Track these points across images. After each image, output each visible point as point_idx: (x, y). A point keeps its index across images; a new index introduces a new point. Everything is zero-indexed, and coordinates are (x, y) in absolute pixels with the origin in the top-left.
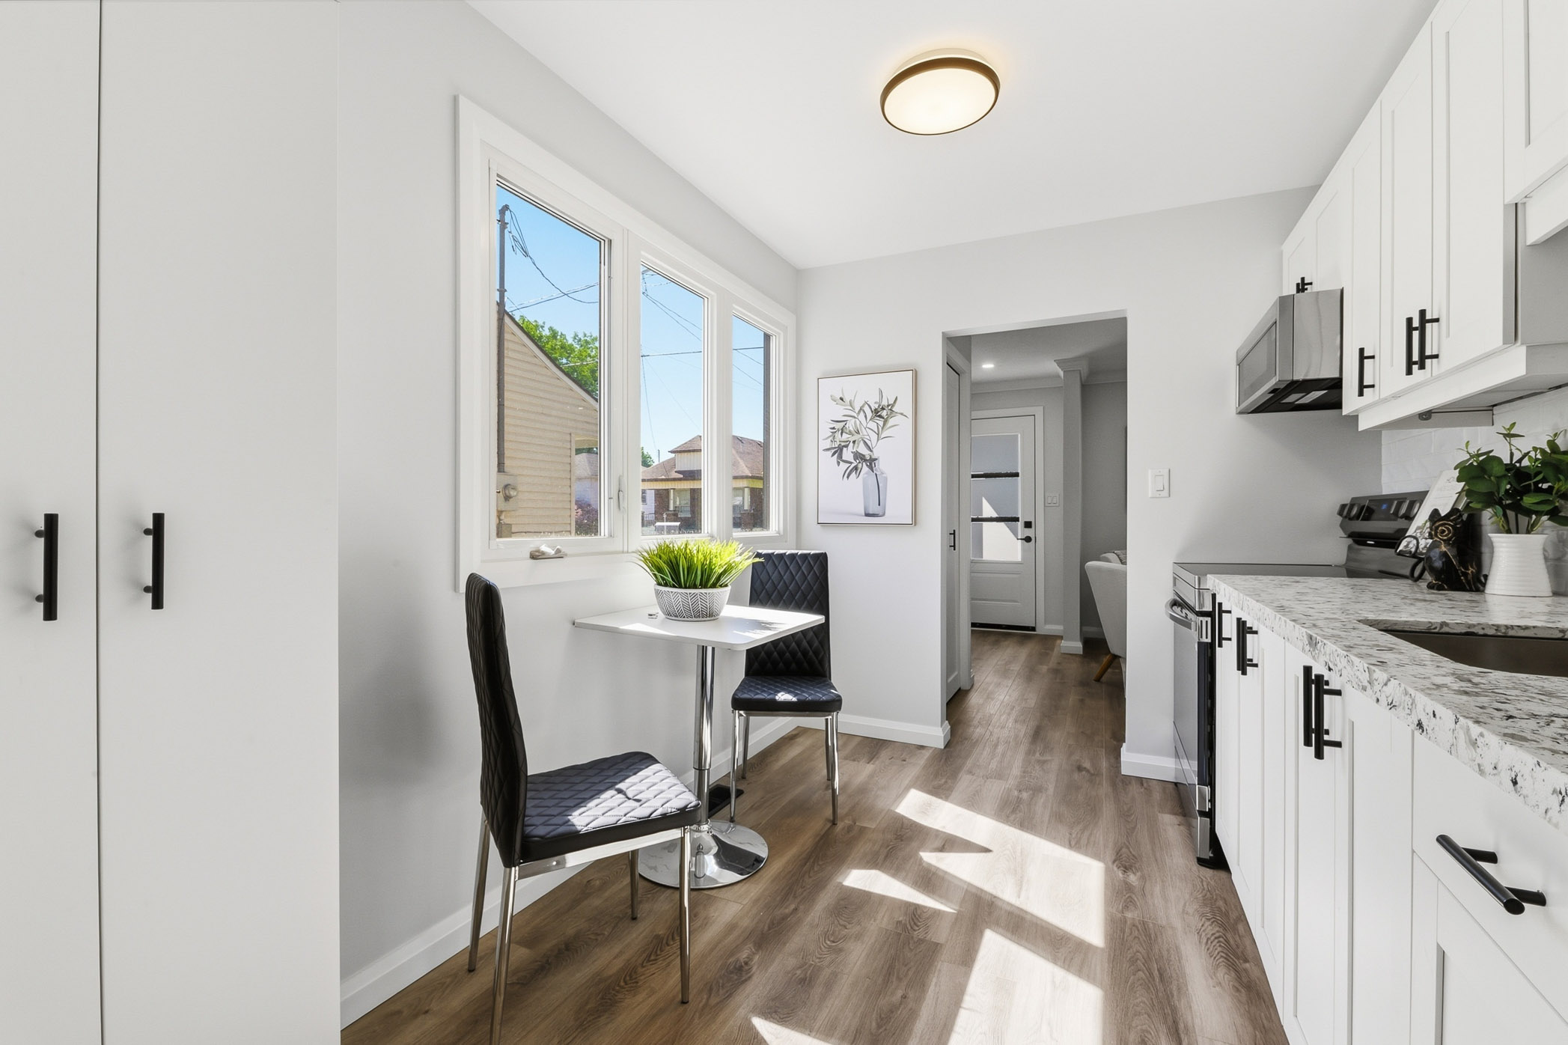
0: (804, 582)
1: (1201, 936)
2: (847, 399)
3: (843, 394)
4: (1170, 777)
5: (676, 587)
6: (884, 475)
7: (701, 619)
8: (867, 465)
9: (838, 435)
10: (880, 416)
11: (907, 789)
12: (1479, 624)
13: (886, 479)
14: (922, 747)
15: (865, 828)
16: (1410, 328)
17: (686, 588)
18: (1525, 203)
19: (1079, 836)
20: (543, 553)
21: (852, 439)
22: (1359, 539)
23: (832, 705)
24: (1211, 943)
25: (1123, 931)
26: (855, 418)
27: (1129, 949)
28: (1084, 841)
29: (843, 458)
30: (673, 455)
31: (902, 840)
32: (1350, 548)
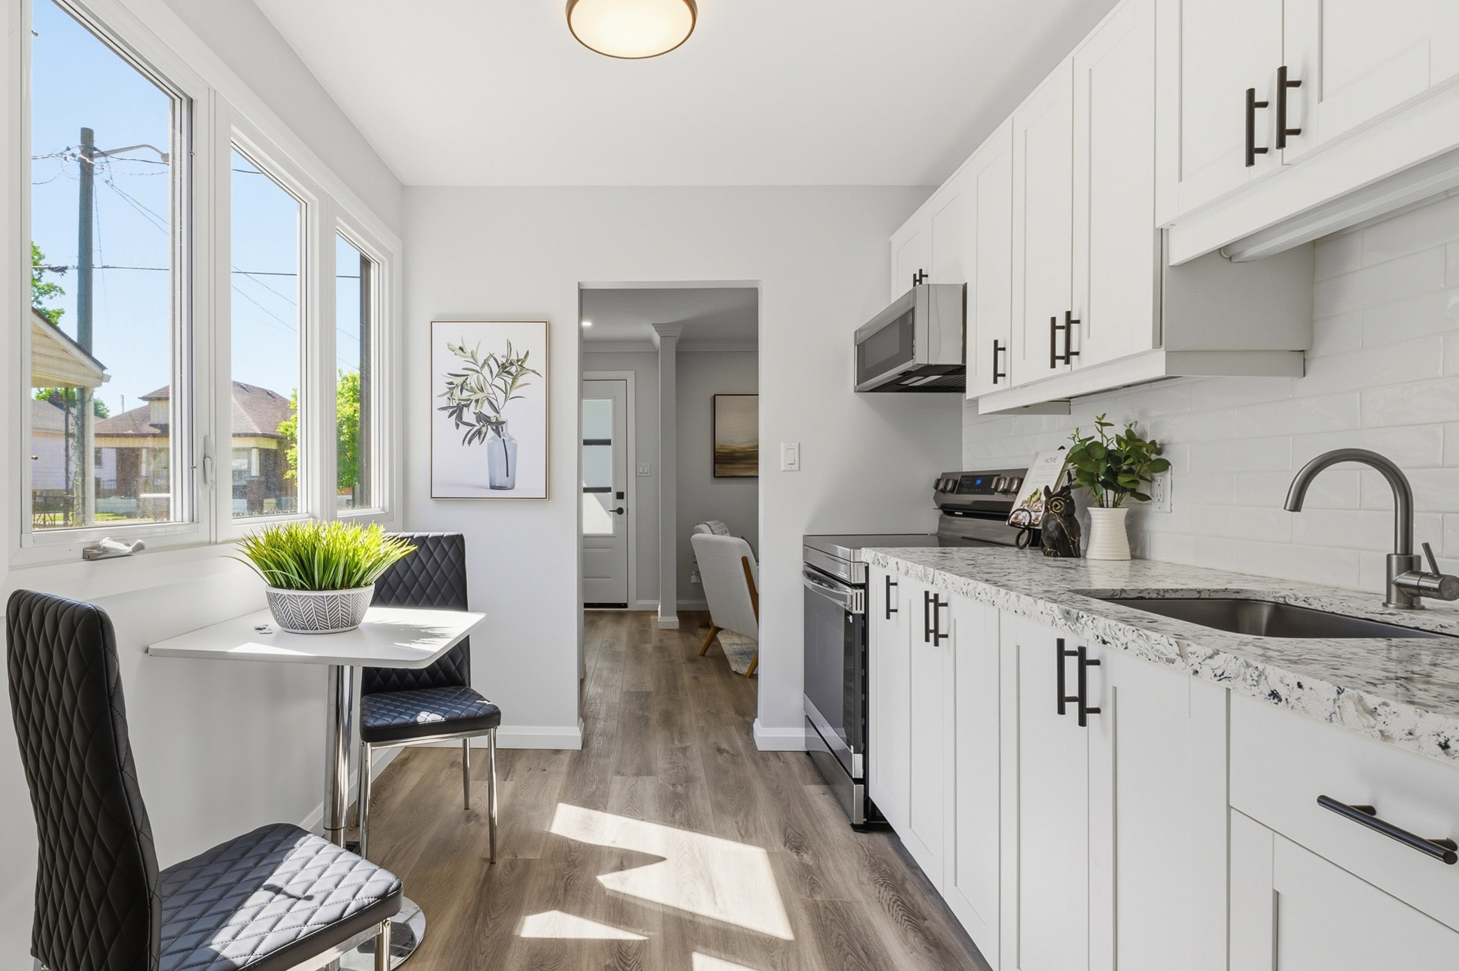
0: (437, 571)
1: (882, 903)
2: (468, 350)
3: (463, 342)
4: (802, 747)
5: (307, 589)
6: (514, 441)
7: (340, 629)
8: (493, 429)
9: (457, 392)
10: (508, 373)
11: (557, 804)
12: (1146, 589)
13: (515, 446)
14: (557, 752)
15: (530, 860)
16: (1054, 327)
17: (320, 589)
18: (1168, 230)
19: (745, 823)
20: (105, 550)
21: (474, 397)
22: (948, 510)
23: (489, 719)
24: (893, 908)
25: (819, 917)
26: (478, 372)
27: (831, 935)
28: (751, 829)
29: (463, 420)
30: (146, 403)
31: (576, 867)
32: (941, 519)
